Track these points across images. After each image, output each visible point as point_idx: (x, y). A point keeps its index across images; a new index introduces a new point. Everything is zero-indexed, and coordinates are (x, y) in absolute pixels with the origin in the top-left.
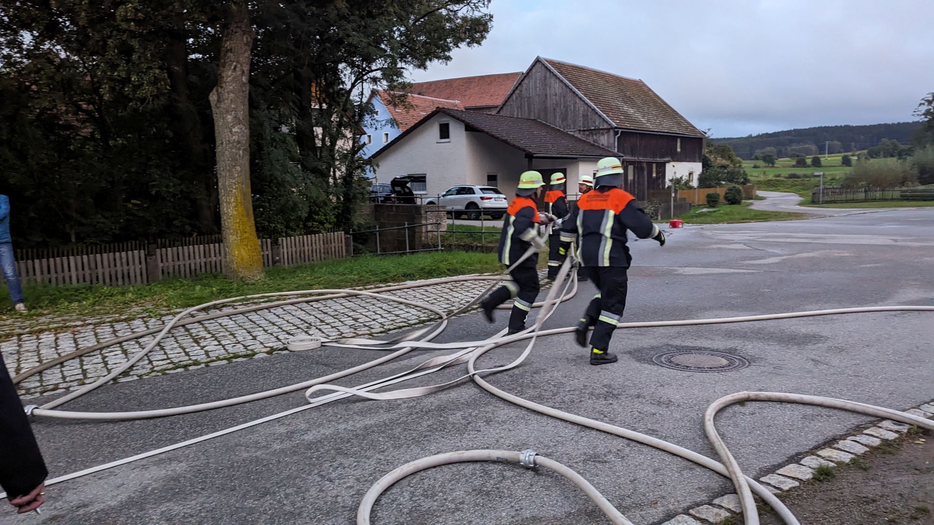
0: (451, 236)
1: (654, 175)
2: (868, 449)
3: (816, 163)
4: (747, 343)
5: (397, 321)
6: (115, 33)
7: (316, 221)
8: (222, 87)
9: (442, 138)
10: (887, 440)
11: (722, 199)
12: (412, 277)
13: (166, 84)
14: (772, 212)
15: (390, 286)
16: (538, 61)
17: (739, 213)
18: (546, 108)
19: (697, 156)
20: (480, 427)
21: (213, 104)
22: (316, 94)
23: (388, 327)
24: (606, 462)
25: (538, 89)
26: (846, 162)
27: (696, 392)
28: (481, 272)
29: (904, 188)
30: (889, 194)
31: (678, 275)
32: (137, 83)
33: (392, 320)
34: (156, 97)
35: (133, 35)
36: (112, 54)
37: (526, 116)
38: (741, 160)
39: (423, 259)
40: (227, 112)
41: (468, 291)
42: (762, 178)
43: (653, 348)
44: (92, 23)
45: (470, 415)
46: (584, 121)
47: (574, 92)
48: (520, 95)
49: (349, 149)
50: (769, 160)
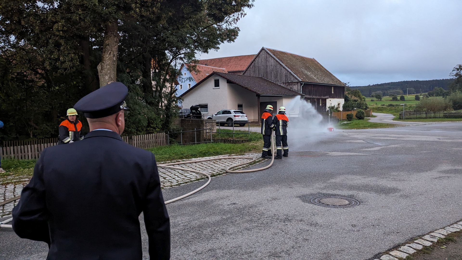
0: (218, 135)
1: (321, 105)
2: (416, 251)
3: (402, 99)
4: (359, 192)
5: (185, 179)
6: (53, 36)
7: (152, 127)
8: (103, 63)
9: (215, 86)
10: (426, 246)
11: (354, 117)
12: (195, 156)
13: (77, 61)
14: (380, 123)
15: (184, 161)
16: (263, 49)
17: (363, 124)
18: (267, 72)
19: (342, 95)
20: (218, 236)
21: (99, 70)
22: (153, 65)
23: (180, 182)
24: (280, 257)
25: (263, 63)
26: (417, 98)
27: (331, 218)
28: (230, 153)
29: (445, 112)
30: (438, 115)
31: (328, 156)
32: (62, 61)
33: (182, 179)
34: (71, 68)
35: (61, 37)
36: (51, 46)
37: (257, 76)
38: (365, 97)
39: (203, 147)
40: (106, 75)
41: (223, 164)
42: (375, 106)
43: (312, 194)
44: (41, 31)
45: (214, 230)
46: (286, 78)
47: (281, 64)
48: (254, 66)
49: (169, 92)
50: (379, 97)
